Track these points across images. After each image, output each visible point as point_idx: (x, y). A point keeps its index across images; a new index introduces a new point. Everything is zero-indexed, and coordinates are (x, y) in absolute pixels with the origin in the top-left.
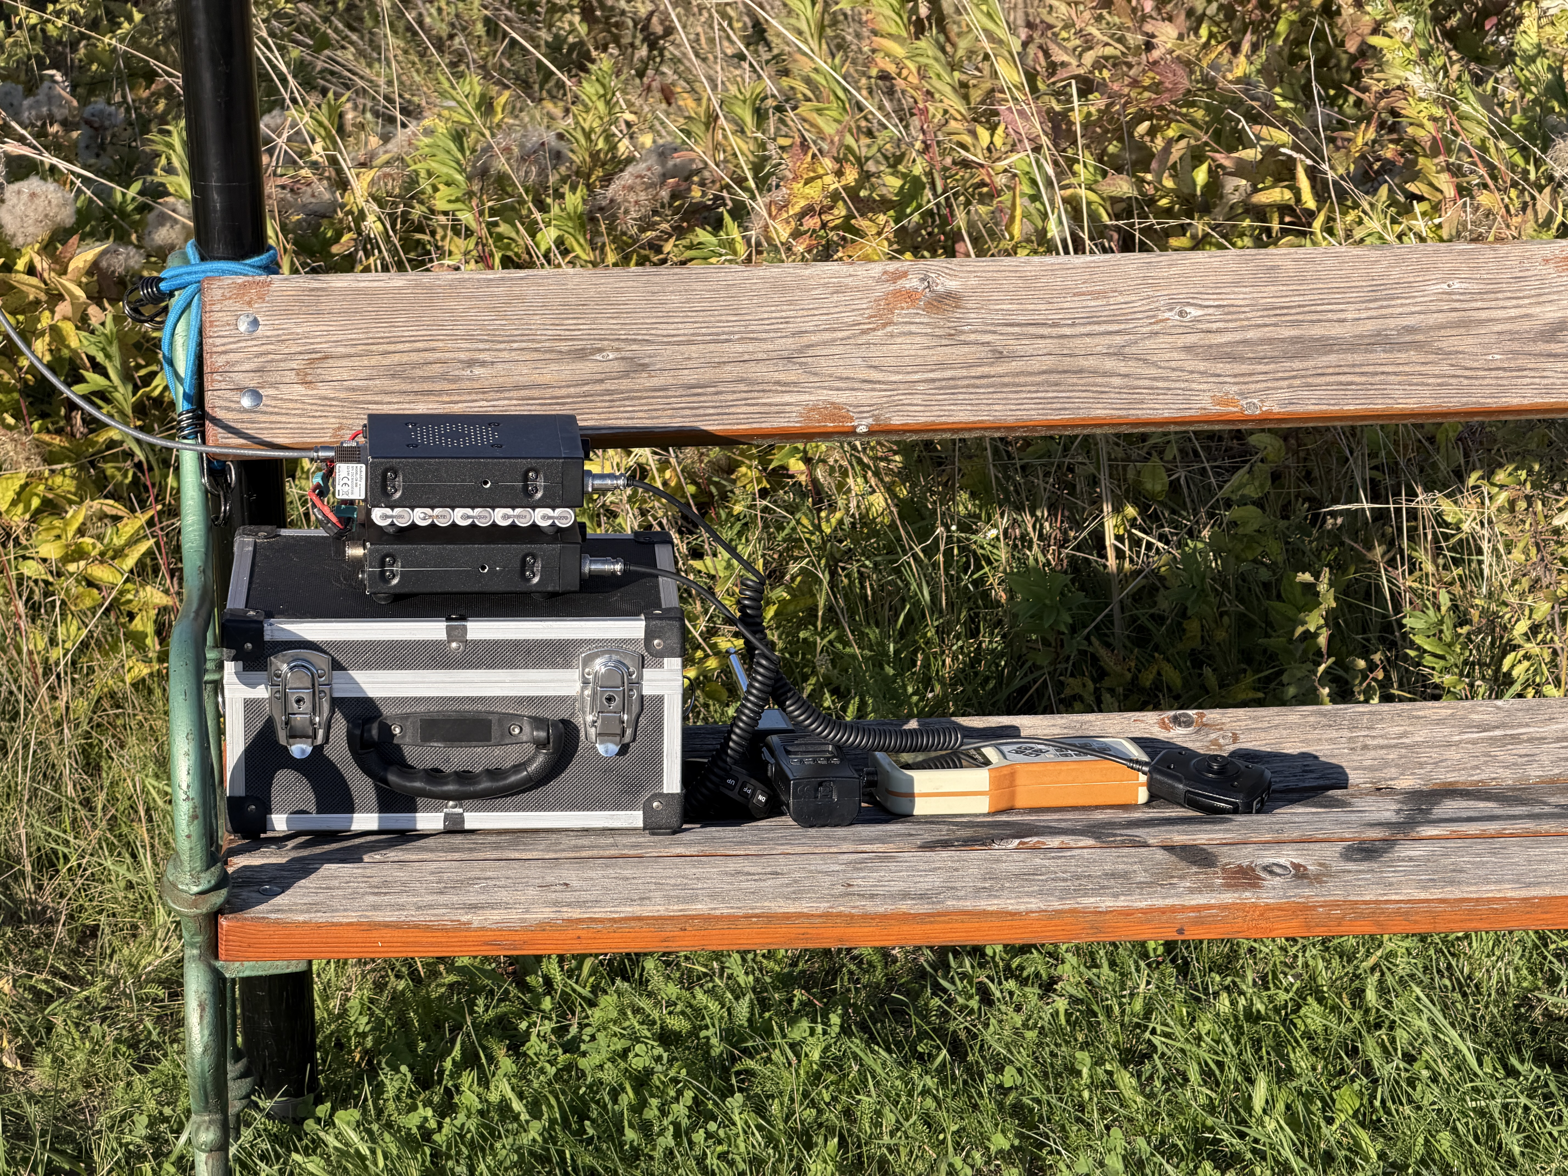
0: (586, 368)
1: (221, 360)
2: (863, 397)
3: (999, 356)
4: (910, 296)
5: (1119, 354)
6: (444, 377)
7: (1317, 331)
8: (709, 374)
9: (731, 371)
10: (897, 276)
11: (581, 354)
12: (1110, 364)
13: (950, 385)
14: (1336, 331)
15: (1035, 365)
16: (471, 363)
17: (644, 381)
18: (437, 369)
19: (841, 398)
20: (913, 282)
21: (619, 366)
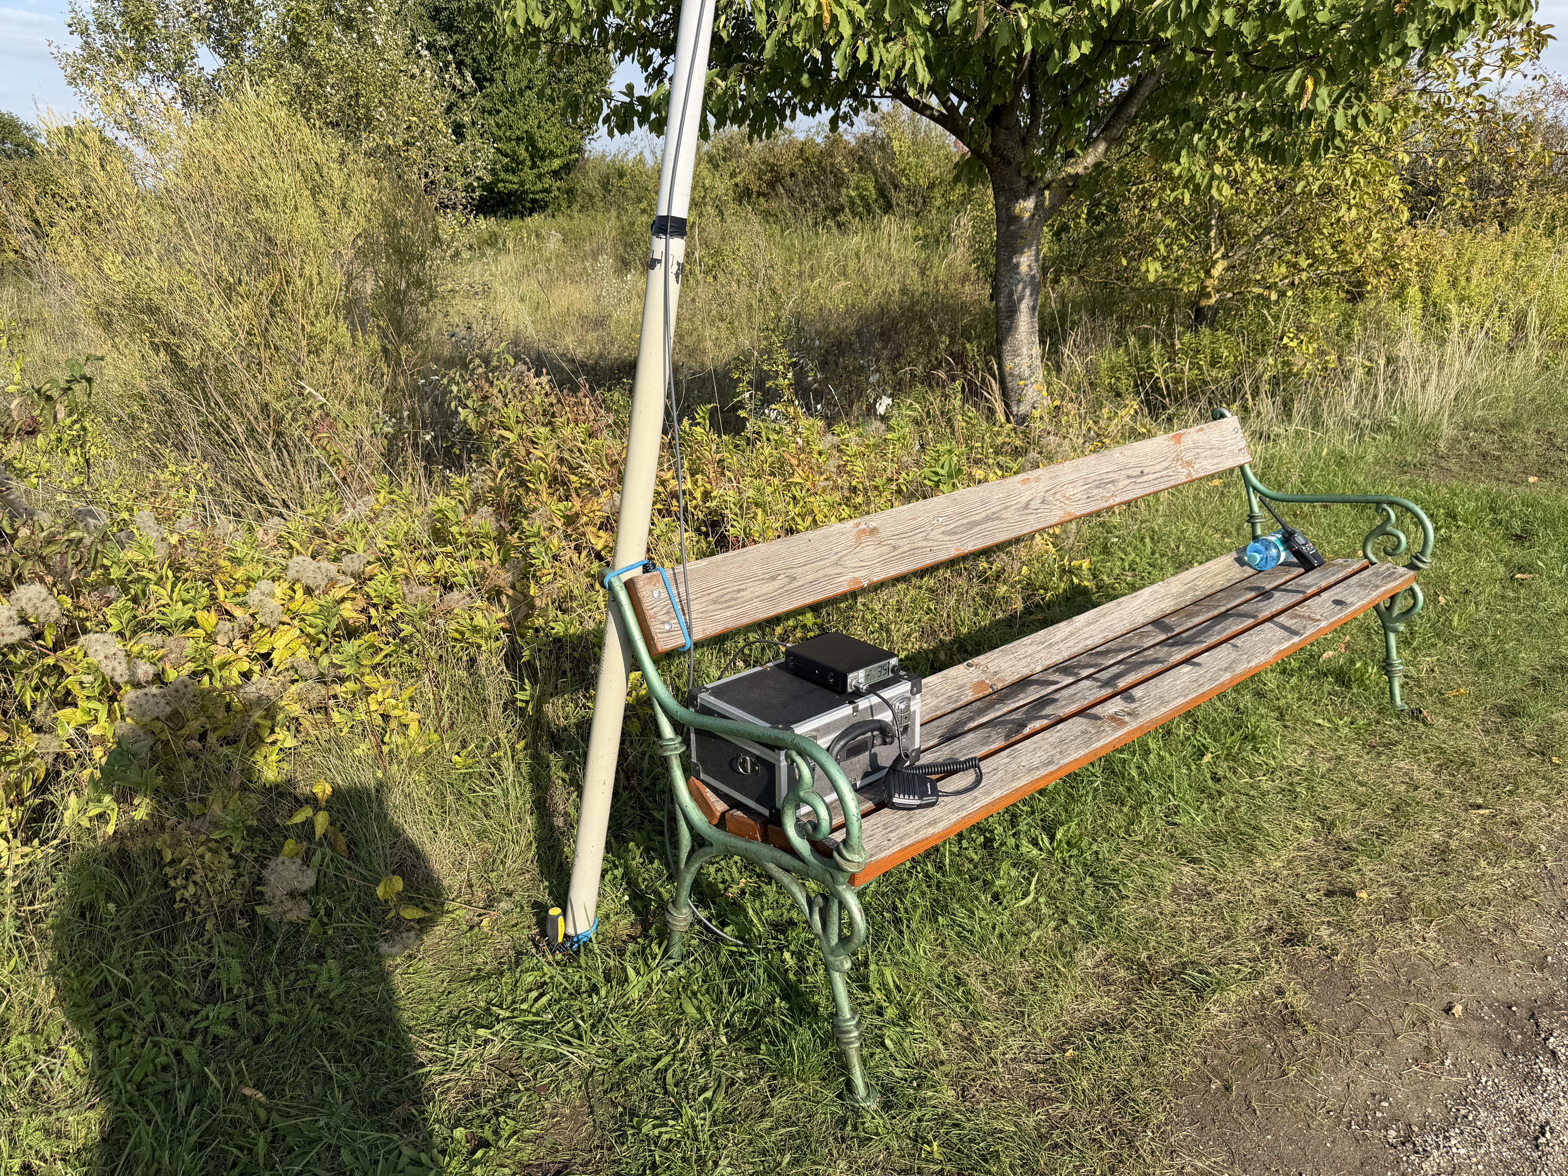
0: (776, 584)
1: (651, 612)
2: (863, 573)
3: (895, 548)
4: (863, 531)
5: (926, 539)
6: (732, 599)
7: (972, 519)
8: (815, 576)
9: (821, 573)
10: (858, 524)
11: (773, 578)
12: (925, 544)
13: (885, 562)
14: (977, 518)
15: (906, 548)
16: (739, 591)
17: (796, 584)
18: (728, 596)
19: (856, 575)
20: (863, 526)
21: (786, 580)
